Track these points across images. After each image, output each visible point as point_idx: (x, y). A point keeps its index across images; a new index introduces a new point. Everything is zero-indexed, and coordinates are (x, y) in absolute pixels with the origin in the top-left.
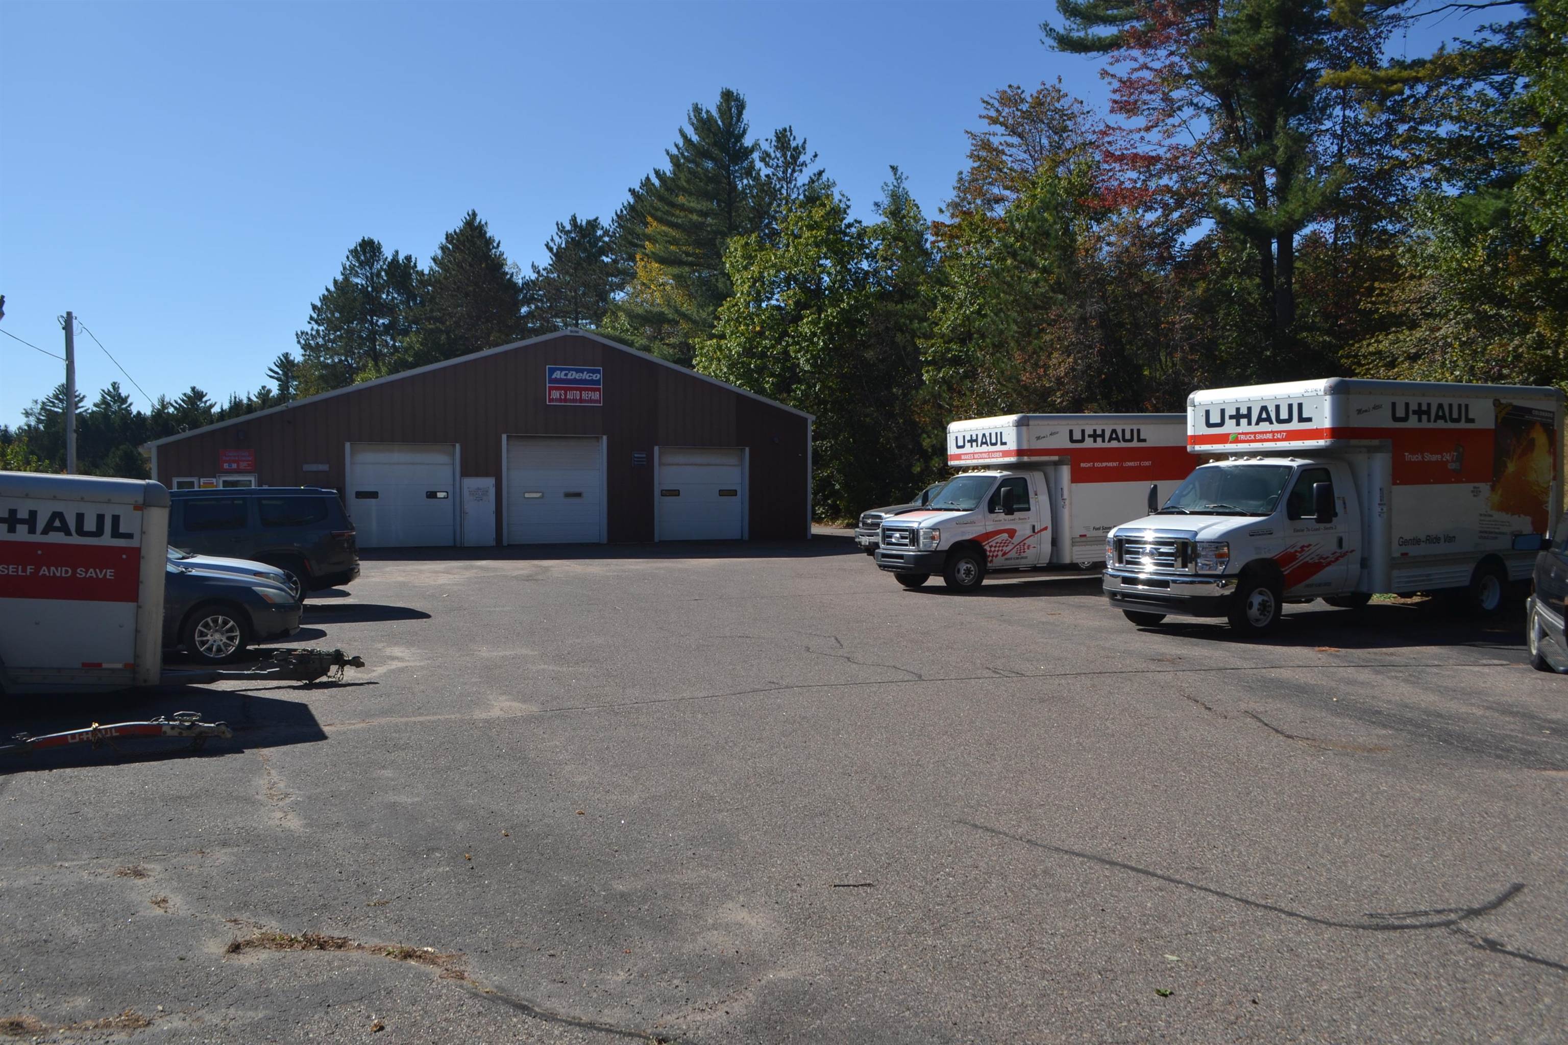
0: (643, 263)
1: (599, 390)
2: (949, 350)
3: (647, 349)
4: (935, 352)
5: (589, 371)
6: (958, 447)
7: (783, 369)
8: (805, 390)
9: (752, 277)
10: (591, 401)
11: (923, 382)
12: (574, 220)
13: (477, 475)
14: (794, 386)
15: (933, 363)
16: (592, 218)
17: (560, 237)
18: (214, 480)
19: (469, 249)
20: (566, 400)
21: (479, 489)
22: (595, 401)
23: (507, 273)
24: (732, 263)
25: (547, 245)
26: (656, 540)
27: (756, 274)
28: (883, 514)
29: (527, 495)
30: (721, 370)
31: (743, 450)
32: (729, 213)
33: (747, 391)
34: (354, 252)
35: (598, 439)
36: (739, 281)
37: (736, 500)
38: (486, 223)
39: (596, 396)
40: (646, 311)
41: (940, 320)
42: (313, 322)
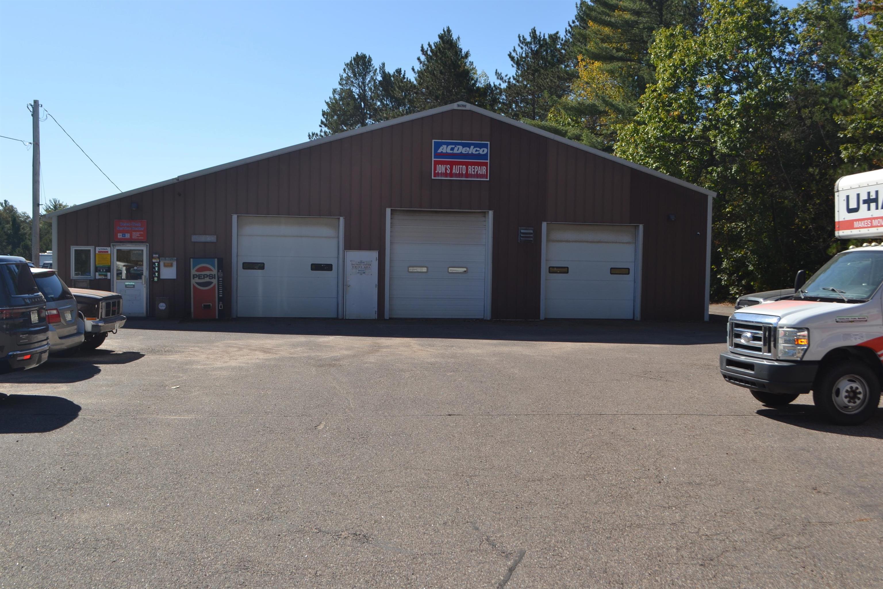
0: (584, 64)
1: (485, 164)
2: (871, 126)
3: (578, 138)
4: (856, 129)
5: (476, 145)
6: (850, 211)
7: (701, 153)
8: (721, 172)
9: (673, 65)
10: (477, 175)
11: (841, 160)
12: (534, 31)
13: (360, 247)
14: (710, 169)
15: (852, 140)
16: (553, 32)
17: (522, 48)
18: (109, 249)
19: (441, 59)
20: (451, 175)
21: (361, 262)
22: (482, 176)
23: (472, 79)
24: (656, 54)
25: (510, 55)
26: (542, 317)
27: (678, 62)
28: (761, 300)
29: (411, 269)
30: (638, 153)
31: (637, 227)
32: (660, 10)
33: (664, 174)
34: (349, 65)
35: (484, 214)
36: (662, 70)
37: (630, 277)
38: (459, 38)
39: (483, 170)
40: (579, 103)
41: (862, 95)
42: (323, 126)
